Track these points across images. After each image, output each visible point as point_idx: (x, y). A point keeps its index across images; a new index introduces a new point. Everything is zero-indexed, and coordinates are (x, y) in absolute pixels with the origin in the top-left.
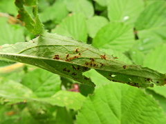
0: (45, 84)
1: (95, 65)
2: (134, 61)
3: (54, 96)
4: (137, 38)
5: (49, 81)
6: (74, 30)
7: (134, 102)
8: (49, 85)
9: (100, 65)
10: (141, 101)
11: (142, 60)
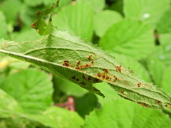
0: (32, 91)
1: (108, 78)
2: (152, 73)
3: (45, 113)
4: (157, 43)
5: (37, 88)
6: (76, 25)
7: (148, 122)
8: (37, 93)
9: (113, 79)
10: (155, 121)
11: (162, 73)
